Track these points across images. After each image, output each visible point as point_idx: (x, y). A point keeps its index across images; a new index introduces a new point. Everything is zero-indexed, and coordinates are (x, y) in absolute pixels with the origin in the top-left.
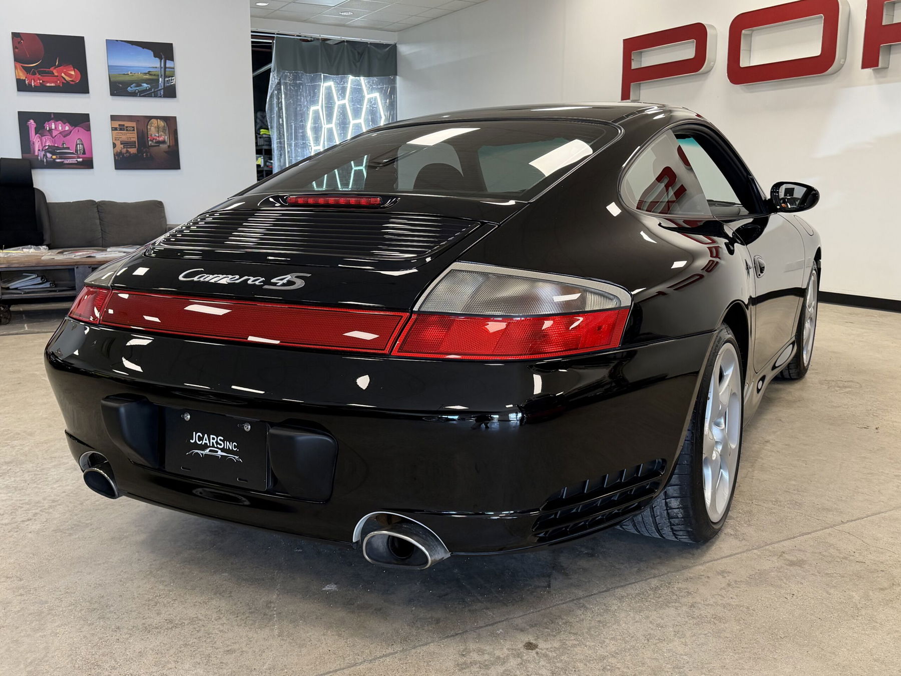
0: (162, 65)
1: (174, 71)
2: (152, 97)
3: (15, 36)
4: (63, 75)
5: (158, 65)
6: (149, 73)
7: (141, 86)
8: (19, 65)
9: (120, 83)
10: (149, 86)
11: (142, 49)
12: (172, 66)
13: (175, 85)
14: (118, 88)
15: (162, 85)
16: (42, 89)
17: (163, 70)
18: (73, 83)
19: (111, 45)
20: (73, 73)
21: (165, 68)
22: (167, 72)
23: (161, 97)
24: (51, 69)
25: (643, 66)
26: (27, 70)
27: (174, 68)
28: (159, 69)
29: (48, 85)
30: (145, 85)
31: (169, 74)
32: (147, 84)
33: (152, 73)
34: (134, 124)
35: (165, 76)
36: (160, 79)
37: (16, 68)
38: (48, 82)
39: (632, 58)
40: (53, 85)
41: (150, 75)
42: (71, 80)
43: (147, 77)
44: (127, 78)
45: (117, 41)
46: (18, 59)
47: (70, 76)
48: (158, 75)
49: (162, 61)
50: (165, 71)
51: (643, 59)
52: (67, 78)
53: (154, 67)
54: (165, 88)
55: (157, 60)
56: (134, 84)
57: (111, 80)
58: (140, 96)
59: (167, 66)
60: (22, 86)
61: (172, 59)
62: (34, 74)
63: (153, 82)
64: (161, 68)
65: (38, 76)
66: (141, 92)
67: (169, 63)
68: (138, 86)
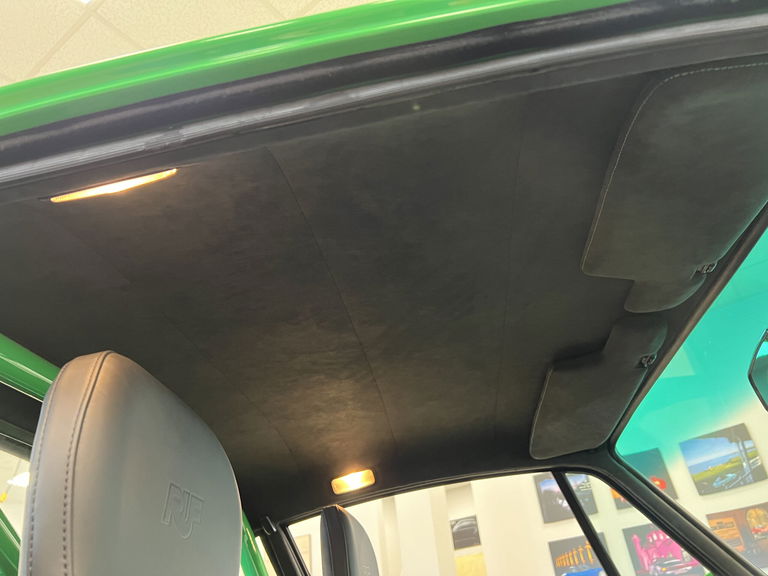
0: (741, 448)
1: (756, 451)
2: (740, 486)
5: (736, 450)
6: (730, 462)
7: (726, 477)
9: (707, 480)
10: (734, 475)
11: (716, 438)
12: (752, 445)
13: (761, 465)
14: (705, 485)
15: (748, 469)
17: (743, 453)
19: (686, 445)
21: (745, 450)
22: (749, 454)
23: (750, 483)
27: (754, 447)
28: (740, 453)
30: (730, 475)
31: (751, 454)
32: (731, 473)
33: (733, 460)
34: (731, 520)
35: (749, 459)
36: (744, 464)
41: (732, 462)
43: (730, 465)
44: (709, 474)
48: (741, 461)
49: (740, 443)
50: (746, 453)
53: (734, 454)
54: (753, 472)
55: (734, 444)
56: (718, 479)
57: (696, 479)
58: (728, 489)
59: (747, 447)
61: (749, 439)
63: (739, 469)
64: (741, 451)
66: (728, 484)
67: (748, 445)
68: (723, 479)
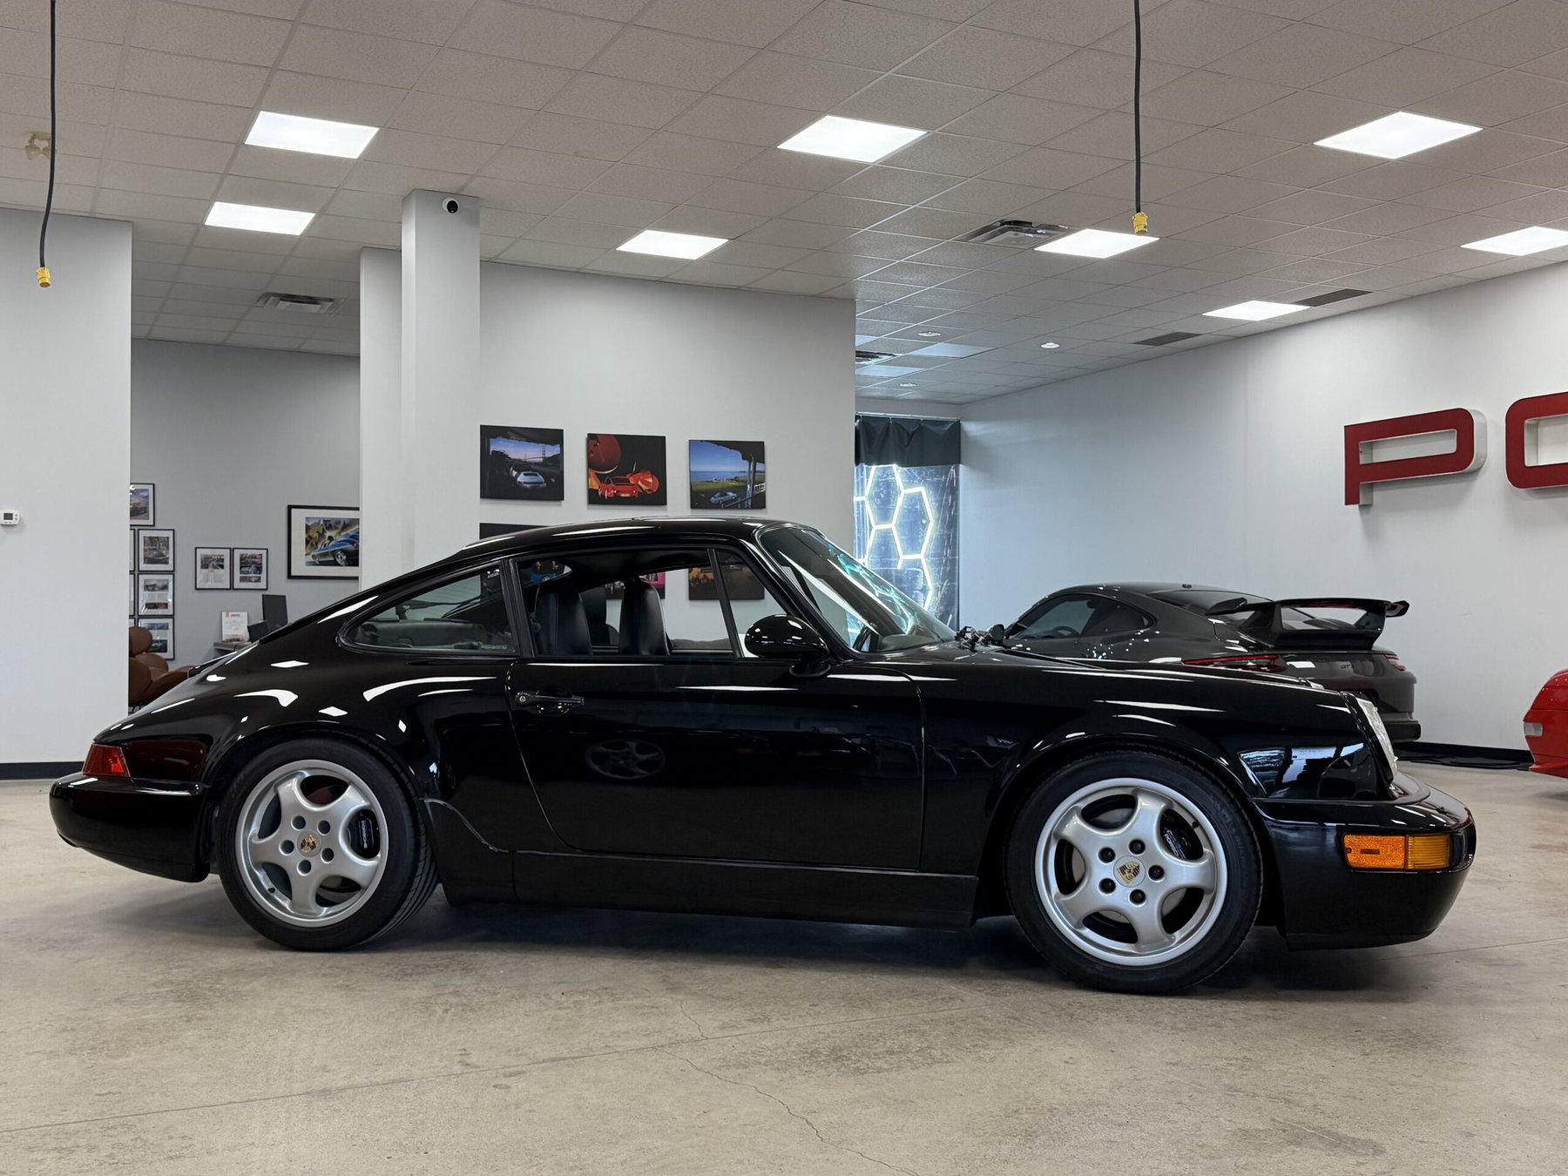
0: (752, 469)
1: (764, 476)
2: (737, 508)
3: (592, 438)
4: (640, 483)
5: (747, 470)
6: (736, 479)
7: (726, 495)
8: (592, 473)
9: (703, 493)
10: (735, 495)
11: (728, 449)
12: (763, 470)
13: (764, 492)
14: (699, 499)
15: (751, 492)
16: (616, 501)
17: (752, 474)
18: (649, 493)
19: (695, 446)
20: (650, 480)
21: (755, 471)
22: (756, 478)
23: (748, 508)
24: (628, 476)
25: (1375, 461)
26: (601, 478)
27: (764, 472)
28: (747, 474)
29: (623, 495)
30: (731, 494)
31: (758, 478)
32: (733, 493)
33: (740, 479)
35: (755, 483)
36: (749, 487)
37: (588, 476)
38: (623, 492)
39: (1360, 449)
40: (628, 495)
41: (737, 481)
42: (647, 488)
43: (734, 484)
44: (711, 486)
45: (702, 441)
46: (591, 465)
47: (647, 484)
48: (746, 482)
49: (752, 463)
50: (754, 476)
51: (1374, 451)
52: (644, 487)
53: (741, 472)
54: (753, 497)
55: (746, 462)
56: (718, 494)
57: (694, 488)
58: (725, 508)
59: (757, 469)
60: (594, 498)
61: (763, 461)
62: (608, 482)
63: (740, 490)
64: (750, 472)
65: (612, 485)
66: (726, 502)
67: (759, 467)
68: (721, 496)
